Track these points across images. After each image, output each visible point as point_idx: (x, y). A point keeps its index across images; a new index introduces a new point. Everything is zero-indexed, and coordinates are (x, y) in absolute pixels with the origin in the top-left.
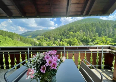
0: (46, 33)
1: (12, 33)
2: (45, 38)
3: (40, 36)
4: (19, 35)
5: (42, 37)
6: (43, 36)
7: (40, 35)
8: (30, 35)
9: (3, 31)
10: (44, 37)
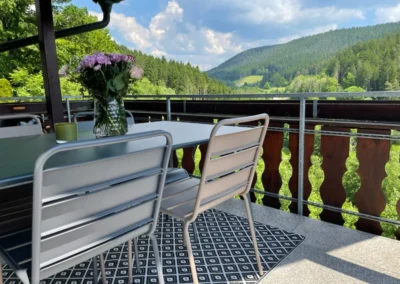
0: (357, 49)
1: (180, 66)
2: (345, 86)
3: (310, 79)
4: (204, 73)
5: (324, 80)
6: (330, 73)
7: (312, 72)
8: (254, 73)
9: (151, 57)
10: (334, 80)
